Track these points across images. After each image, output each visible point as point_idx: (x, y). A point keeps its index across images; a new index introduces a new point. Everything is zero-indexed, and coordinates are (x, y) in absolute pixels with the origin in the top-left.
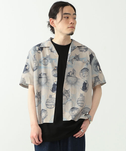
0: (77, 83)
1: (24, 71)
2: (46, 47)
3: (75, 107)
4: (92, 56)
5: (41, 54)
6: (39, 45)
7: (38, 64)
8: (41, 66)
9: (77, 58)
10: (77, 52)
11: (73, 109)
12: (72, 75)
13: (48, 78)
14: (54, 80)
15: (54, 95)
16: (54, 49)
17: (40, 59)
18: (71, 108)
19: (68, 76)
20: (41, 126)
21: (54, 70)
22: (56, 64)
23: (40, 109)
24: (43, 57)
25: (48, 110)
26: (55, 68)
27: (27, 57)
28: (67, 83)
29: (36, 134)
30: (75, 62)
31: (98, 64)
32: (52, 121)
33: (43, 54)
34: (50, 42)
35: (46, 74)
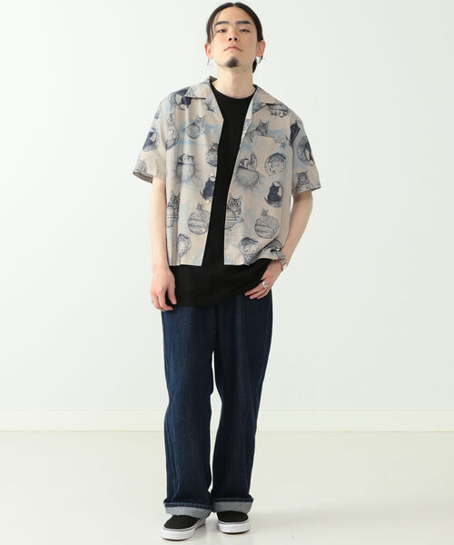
0: (258, 185)
1: (145, 146)
2: (197, 98)
3: (251, 238)
4: (295, 128)
5: (187, 111)
6: (184, 92)
7: (178, 134)
8: (183, 140)
9: (263, 129)
10: (264, 116)
11: (247, 240)
12: (249, 167)
13: (197, 168)
14: (210, 173)
15: (208, 205)
16: (215, 104)
17: (182, 124)
18: (242, 238)
19: (240, 167)
20: (174, 269)
21: (211, 150)
22: (216, 138)
23: (177, 233)
24: (190, 120)
25: (193, 237)
26: (214, 148)
27: (154, 115)
28: (236, 183)
29: (162, 289)
30: (257, 137)
31: (307, 146)
32: (199, 263)
33: (191, 113)
34: (208, 87)
35: (192, 157)
